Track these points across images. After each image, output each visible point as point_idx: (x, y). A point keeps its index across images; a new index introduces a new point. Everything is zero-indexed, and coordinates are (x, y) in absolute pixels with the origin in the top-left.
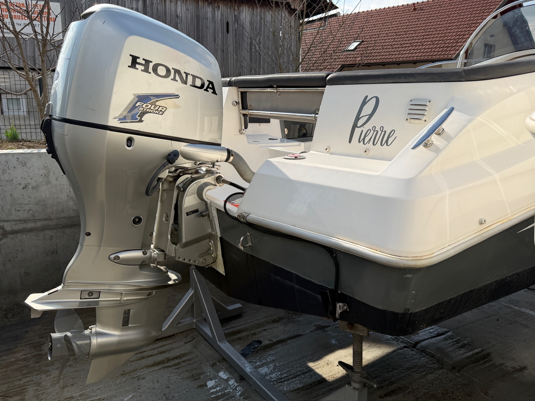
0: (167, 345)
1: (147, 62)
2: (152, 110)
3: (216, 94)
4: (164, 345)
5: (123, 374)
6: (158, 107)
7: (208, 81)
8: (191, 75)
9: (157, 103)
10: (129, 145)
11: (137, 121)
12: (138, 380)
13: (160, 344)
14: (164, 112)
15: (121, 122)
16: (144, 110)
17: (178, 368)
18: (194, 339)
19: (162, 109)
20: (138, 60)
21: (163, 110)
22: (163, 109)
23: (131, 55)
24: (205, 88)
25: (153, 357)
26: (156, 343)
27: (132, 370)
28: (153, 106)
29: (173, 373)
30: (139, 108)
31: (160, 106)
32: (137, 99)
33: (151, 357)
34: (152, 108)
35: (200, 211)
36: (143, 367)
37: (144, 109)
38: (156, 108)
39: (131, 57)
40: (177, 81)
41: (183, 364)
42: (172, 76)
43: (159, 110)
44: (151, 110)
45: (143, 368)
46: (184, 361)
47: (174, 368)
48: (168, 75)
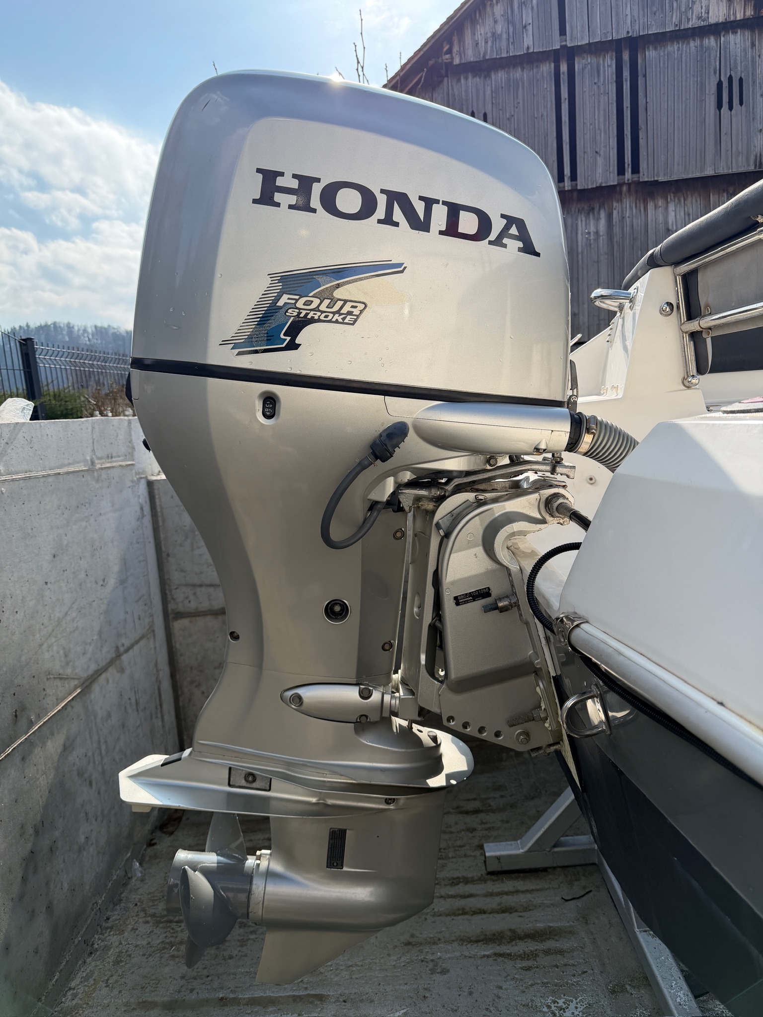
0: (523, 892)
1: (306, 183)
2: (322, 312)
3: (538, 255)
4: (518, 892)
5: (408, 944)
6: (340, 303)
7: (503, 216)
8: (444, 203)
9: (337, 294)
10: (268, 413)
11: (283, 346)
12: (433, 971)
13: (509, 885)
14: (358, 316)
15: (239, 354)
16: (302, 315)
17: (528, 969)
18: (587, 893)
19: (352, 307)
20: (280, 182)
21: (356, 312)
22: (356, 307)
23: (259, 171)
24: (493, 236)
25: (484, 916)
26: (502, 882)
27: (431, 938)
28: (327, 302)
29: (514, 979)
30: (287, 312)
31: (346, 301)
32: (279, 286)
33: (480, 917)
34: (323, 307)
35: (494, 592)
36: (453, 938)
37: (299, 313)
38: (336, 308)
39: (260, 176)
40: (396, 224)
41: (543, 960)
42: (380, 213)
43: (344, 311)
44: (319, 314)
45: (453, 941)
46: (547, 952)
47: (520, 964)
48: (368, 208)
